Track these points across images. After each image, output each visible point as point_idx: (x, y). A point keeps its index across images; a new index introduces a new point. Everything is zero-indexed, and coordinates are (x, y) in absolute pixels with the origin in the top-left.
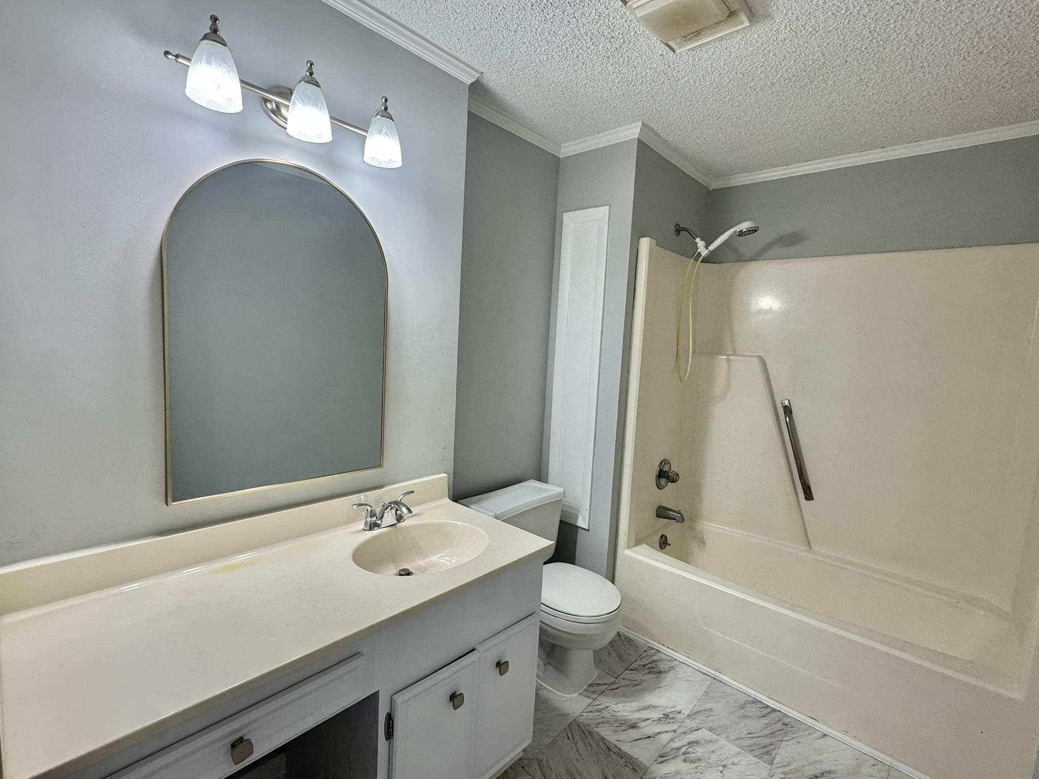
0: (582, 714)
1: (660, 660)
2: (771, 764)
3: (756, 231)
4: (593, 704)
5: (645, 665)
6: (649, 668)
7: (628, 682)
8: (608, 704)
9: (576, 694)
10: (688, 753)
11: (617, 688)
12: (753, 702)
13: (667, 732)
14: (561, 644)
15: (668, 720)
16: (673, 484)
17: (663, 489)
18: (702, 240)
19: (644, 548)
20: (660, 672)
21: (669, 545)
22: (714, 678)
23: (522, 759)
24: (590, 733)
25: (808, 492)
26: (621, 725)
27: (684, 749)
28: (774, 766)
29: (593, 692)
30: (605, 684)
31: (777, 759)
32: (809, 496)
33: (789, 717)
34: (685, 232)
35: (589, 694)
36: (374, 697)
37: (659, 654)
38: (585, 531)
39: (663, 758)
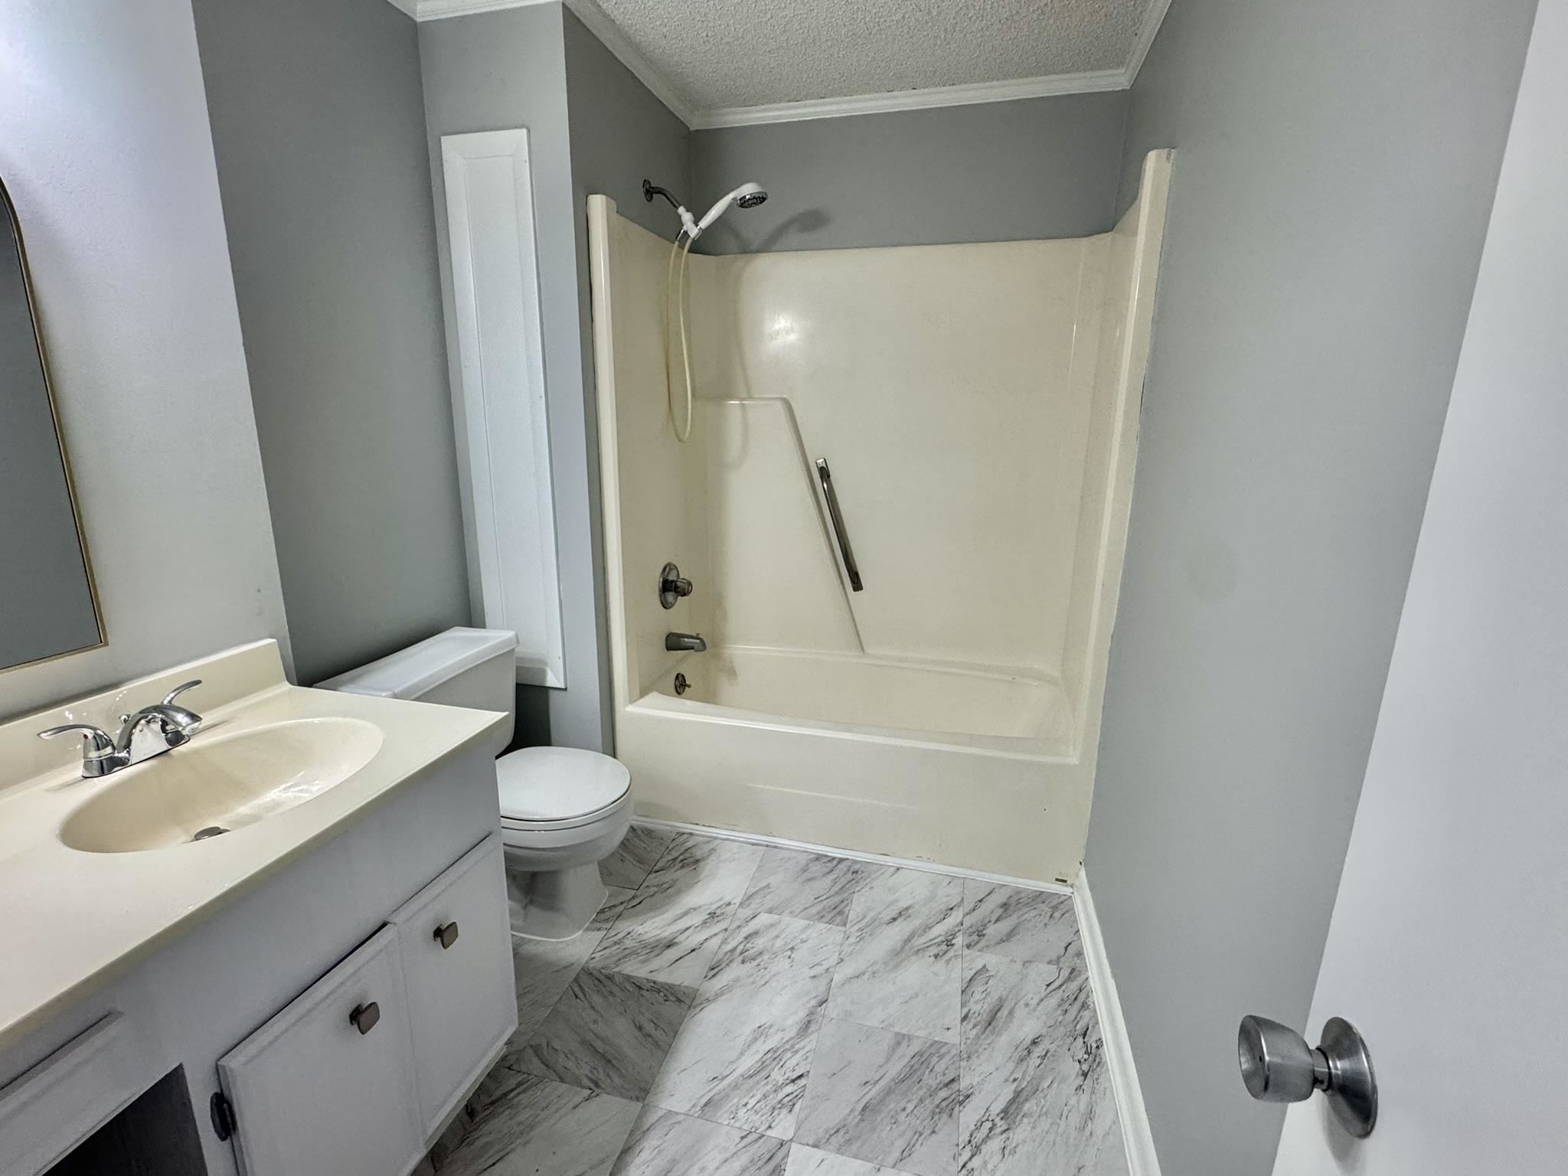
0: (593, 956)
1: (694, 846)
3: (763, 199)
4: (607, 936)
5: (674, 860)
6: (682, 861)
7: (655, 889)
8: (631, 929)
9: (580, 933)
10: (746, 951)
11: (639, 903)
12: (817, 859)
13: (715, 935)
14: (544, 869)
15: (716, 920)
16: (685, 597)
17: (670, 608)
18: (688, 211)
19: (654, 698)
20: (697, 861)
21: (689, 686)
22: (767, 846)
23: (506, 1056)
24: (609, 978)
25: (856, 581)
26: (653, 949)
27: (741, 948)
28: (848, 926)
29: (607, 920)
30: (622, 903)
31: (851, 916)
32: (857, 585)
33: (858, 862)
34: (659, 195)
35: (598, 925)
37: (693, 838)
38: (563, 693)
39: (715, 970)
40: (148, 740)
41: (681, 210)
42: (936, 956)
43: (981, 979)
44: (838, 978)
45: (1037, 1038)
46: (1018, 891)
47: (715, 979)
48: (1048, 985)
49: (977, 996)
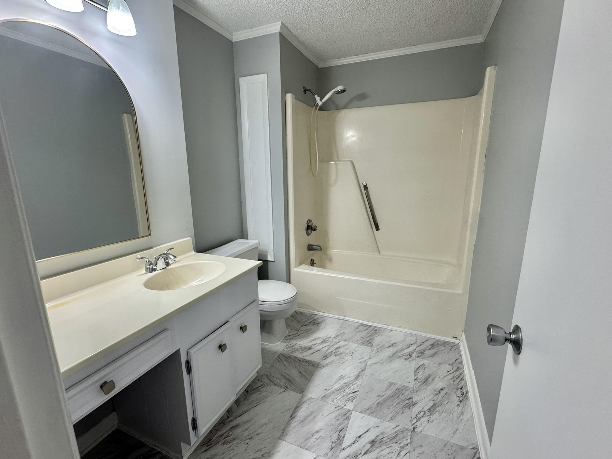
0: (284, 350)
1: (317, 318)
2: (372, 347)
3: (345, 91)
4: (288, 344)
5: (311, 322)
6: (313, 323)
8: (296, 343)
9: (279, 343)
10: (336, 352)
11: (299, 335)
12: (362, 325)
13: (325, 347)
14: (269, 319)
15: (325, 342)
16: (315, 232)
17: (310, 235)
18: (318, 96)
19: (304, 266)
20: (319, 323)
21: (316, 264)
22: (343, 320)
23: (257, 377)
24: (290, 357)
25: (377, 226)
26: (304, 349)
27: (334, 351)
28: (373, 347)
29: (288, 340)
30: (293, 335)
31: (374, 345)
32: (377, 228)
33: (377, 327)
34: (308, 92)
35: (286, 341)
36: (177, 353)
37: (316, 316)
38: (272, 263)
39: (325, 357)
40: (161, 264)
41: (316, 96)
42: (405, 359)
43: (421, 368)
44: (369, 363)
45: (443, 388)
46: (438, 341)
47: (325, 360)
48: (448, 372)
49: (420, 373)
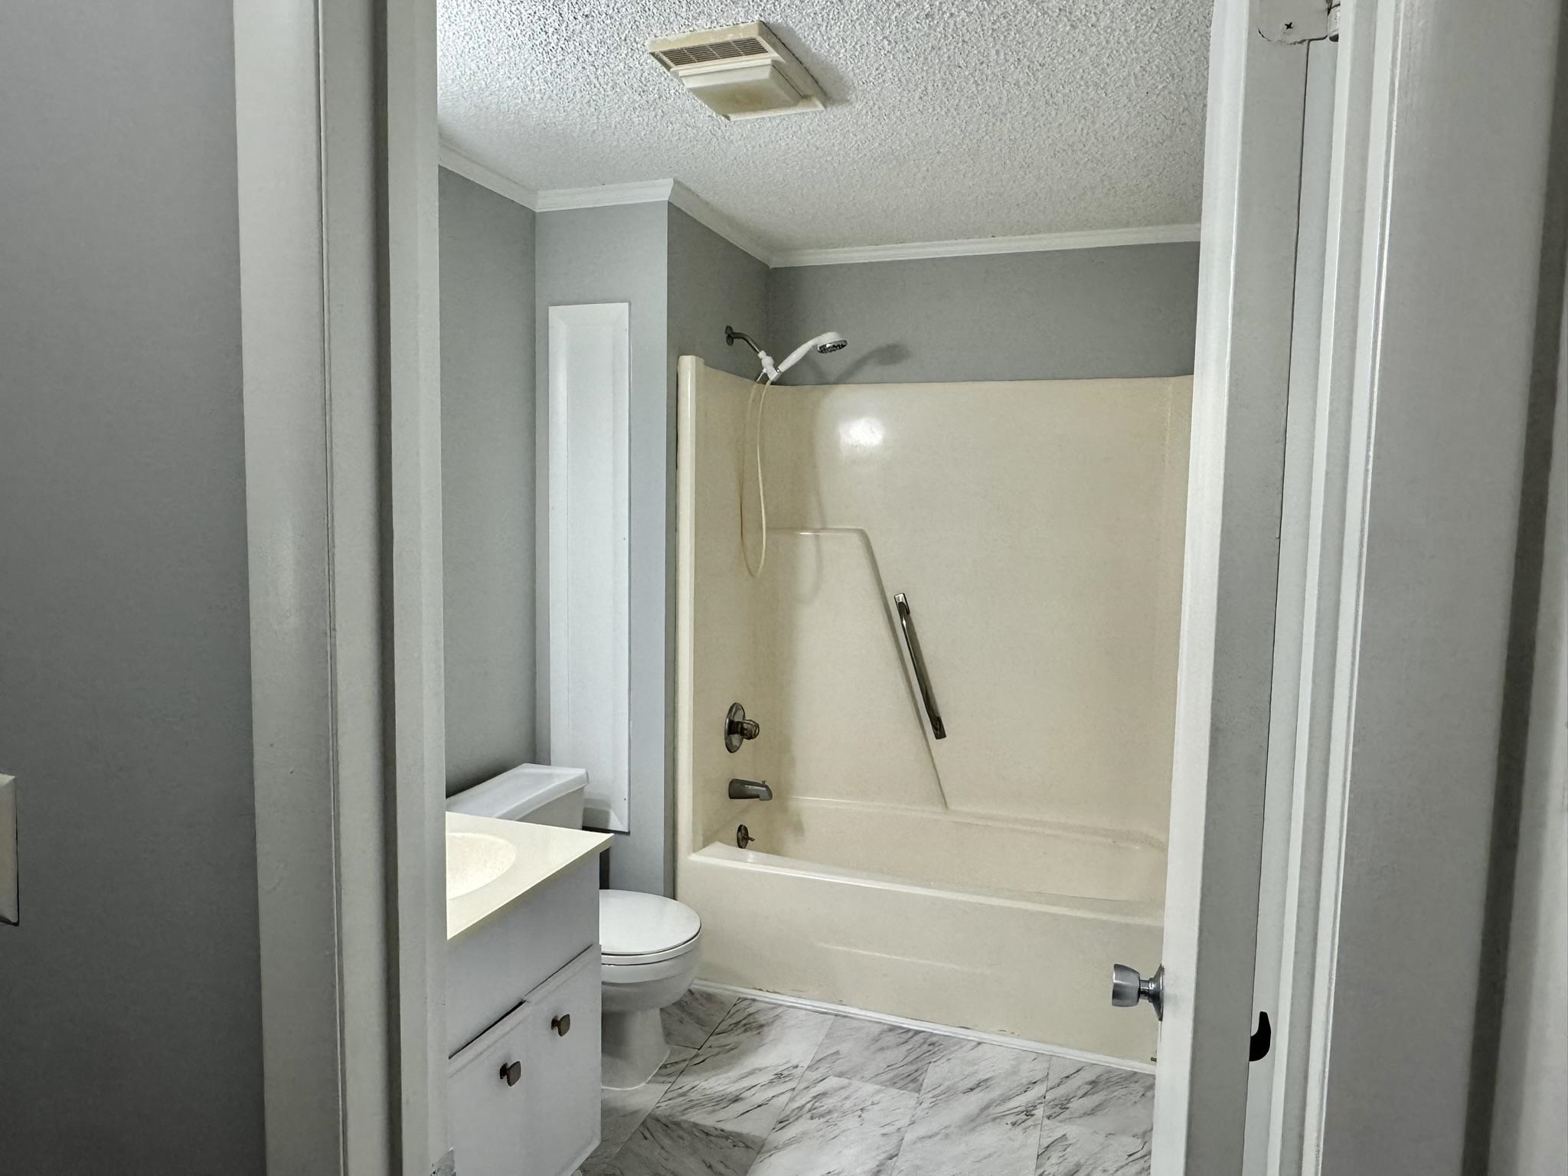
0: (658, 1105)
1: (757, 1012)
2: (918, 1091)
3: (843, 346)
4: (671, 1089)
5: (737, 1023)
6: (745, 1025)
7: (718, 1050)
8: (695, 1083)
9: (643, 1084)
10: (815, 1109)
11: (702, 1062)
12: (891, 1030)
13: (783, 1093)
15: (783, 1080)
16: (751, 740)
17: (735, 751)
18: (768, 355)
19: (717, 847)
20: (762, 1026)
21: (752, 840)
22: (836, 1015)
24: (677, 1124)
25: (938, 727)
26: (718, 1102)
27: (809, 1106)
28: (923, 1092)
29: (669, 1075)
30: (684, 1060)
31: (924, 1085)
32: (940, 733)
33: (935, 1035)
34: (740, 340)
35: (662, 1079)
37: (756, 1003)
38: (623, 837)
39: (783, 1123)
41: (762, 354)
42: (1014, 1124)
43: (1059, 1147)
44: (909, 1137)
46: (1109, 1071)
47: (784, 1130)
48: (1130, 1156)
49: (1053, 1160)
